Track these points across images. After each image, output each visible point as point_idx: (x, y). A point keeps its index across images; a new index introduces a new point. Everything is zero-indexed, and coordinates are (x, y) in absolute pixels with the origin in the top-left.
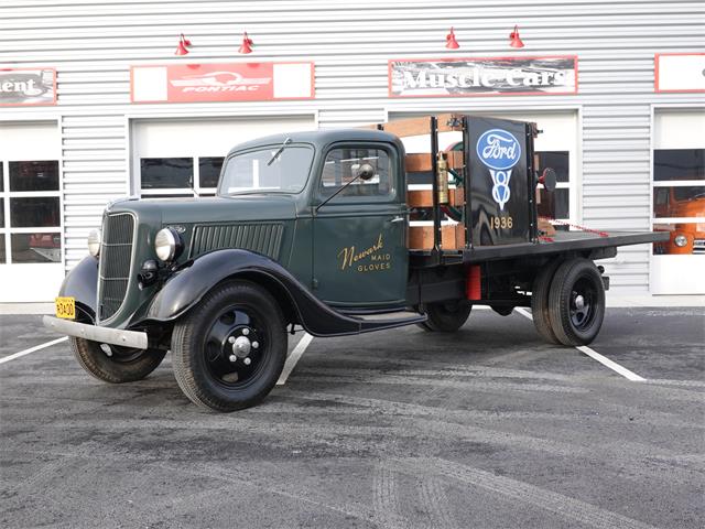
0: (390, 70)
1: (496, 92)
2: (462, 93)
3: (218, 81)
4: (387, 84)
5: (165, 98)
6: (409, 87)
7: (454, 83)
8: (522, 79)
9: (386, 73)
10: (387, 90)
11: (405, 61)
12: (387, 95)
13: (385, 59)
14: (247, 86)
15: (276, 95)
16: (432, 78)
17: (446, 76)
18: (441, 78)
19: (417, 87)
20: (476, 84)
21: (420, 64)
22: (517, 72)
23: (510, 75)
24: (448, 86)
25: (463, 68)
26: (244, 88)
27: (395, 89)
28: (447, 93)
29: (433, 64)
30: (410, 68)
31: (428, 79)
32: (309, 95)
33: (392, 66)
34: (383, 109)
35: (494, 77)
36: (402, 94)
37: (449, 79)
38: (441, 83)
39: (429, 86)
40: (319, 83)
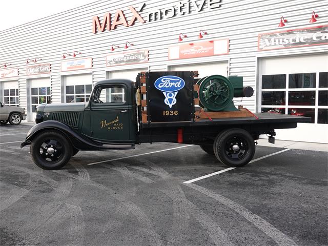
0: (259, 39)
1: (307, 45)
2: (290, 46)
3: (195, 50)
4: (257, 45)
5: (178, 58)
6: (267, 46)
7: (287, 42)
8: (321, 37)
9: (257, 40)
10: (257, 48)
11: (265, 34)
12: (257, 50)
13: (257, 34)
14: (205, 51)
15: (215, 53)
16: (277, 40)
17: (283, 39)
18: (281, 40)
19: (270, 45)
20: (297, 41)
21: (272, 35)
22: (319, 34)
23: (314, 36)
24: (284, 43)
25: (291, 35)
26: (203, 52)
27: (260, 47)
28: (284, 47)
29: (278, 34)
30: (267, 37)
31: (275, 41)
32: (226, 53)
33: (260, 37)
34: (255, 56)
35: (306, 37)
36: (263, 49)
37: (285, 40)
38: (281, 43)
39: (275, 44)
40: (231, 47)
